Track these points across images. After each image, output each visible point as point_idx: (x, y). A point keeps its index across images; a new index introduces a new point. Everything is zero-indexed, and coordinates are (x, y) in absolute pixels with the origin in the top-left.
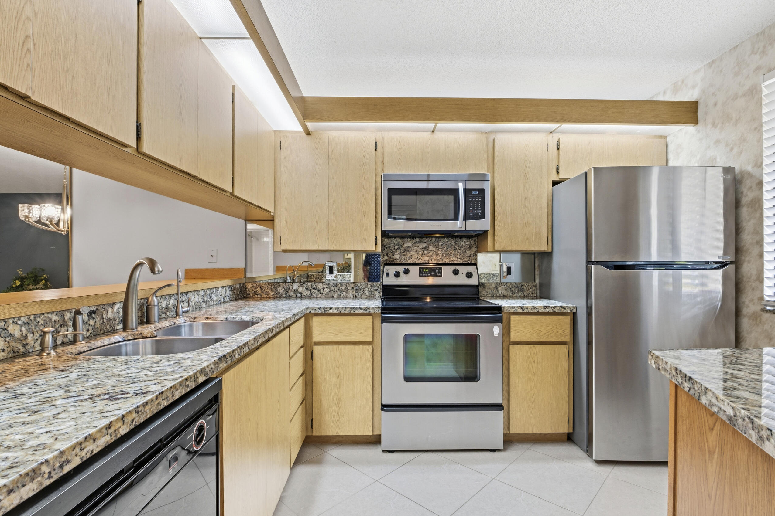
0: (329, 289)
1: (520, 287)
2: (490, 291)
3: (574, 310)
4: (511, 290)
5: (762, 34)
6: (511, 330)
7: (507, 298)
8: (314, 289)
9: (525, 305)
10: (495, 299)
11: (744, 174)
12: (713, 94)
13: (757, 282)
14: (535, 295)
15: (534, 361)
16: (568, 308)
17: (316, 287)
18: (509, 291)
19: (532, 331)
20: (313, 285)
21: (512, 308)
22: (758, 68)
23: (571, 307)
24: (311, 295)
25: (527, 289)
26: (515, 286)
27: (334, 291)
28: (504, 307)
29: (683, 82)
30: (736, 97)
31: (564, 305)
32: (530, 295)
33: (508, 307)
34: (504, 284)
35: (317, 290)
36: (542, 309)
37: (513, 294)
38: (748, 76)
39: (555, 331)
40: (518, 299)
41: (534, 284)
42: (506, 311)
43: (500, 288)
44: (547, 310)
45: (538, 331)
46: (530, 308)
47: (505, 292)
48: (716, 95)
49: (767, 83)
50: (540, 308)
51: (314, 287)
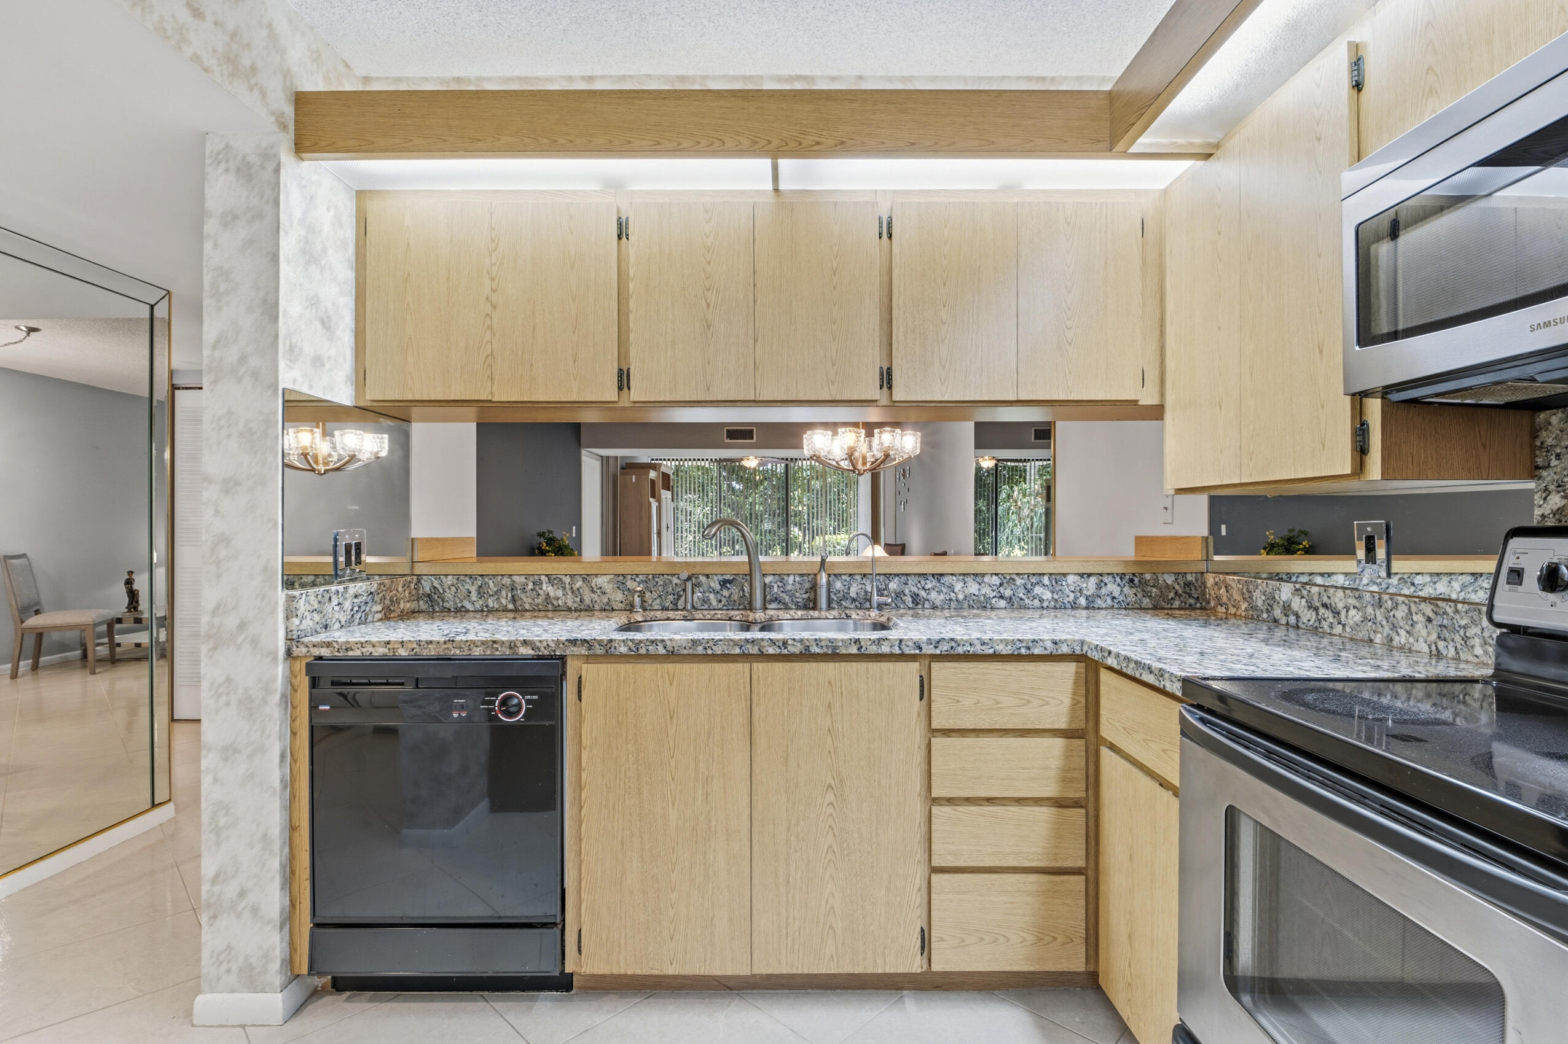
0: (1360, 613)
8: (1325, 606)
17: (1328, 602)
20: (1323, 593)
24: (1317, 624)
27: (1374, 623)
35: (1333, 612)
51: (1325, 599)
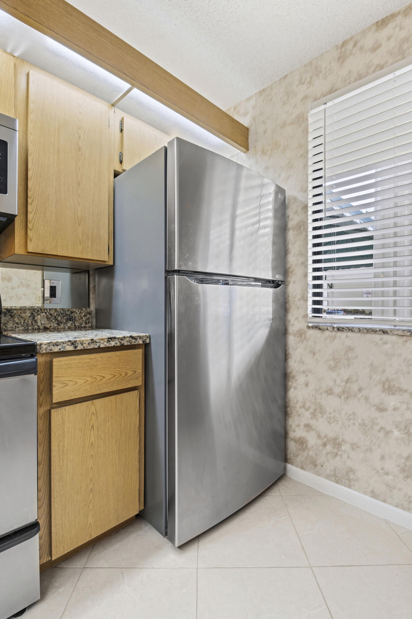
1: (69, 315)
2: (22, 321)
3: (148, 341)
4: (56, 320)
5: (310, 65)
6: (54, 384)
7: (50, 331)
9: (78, 338)
10: (30, 333)
11: (290, 199)
12: (263, 122)
13: (302, 302)
14: (90, 325)
15: (93, 426)
16: (140, 338)
18: (54, 321)
19: (89, 379)
21: (56, 344)
22: (306, 98)
23: (144, 336)
25: (80, 317)
26: (62, 314)
28: (41, 344)
29: (235, 108)
30: (284, 125)
31: (134, 334)
32: (83, 325)
33: (49, 343)
34: (46, 311)
36: (105, 343)
37: (58, 324)
38: (296, 105)
39: (123, 374)
40: (67, 331)
41: (88, 311)
42: (44, 352)
43: (39, 317)
44: (113, 344)
45: (99, 378)
46: (87, 343)
47: (47, 322)
48: (266, 123)
49: (313, 111)
50: (102, 342)
